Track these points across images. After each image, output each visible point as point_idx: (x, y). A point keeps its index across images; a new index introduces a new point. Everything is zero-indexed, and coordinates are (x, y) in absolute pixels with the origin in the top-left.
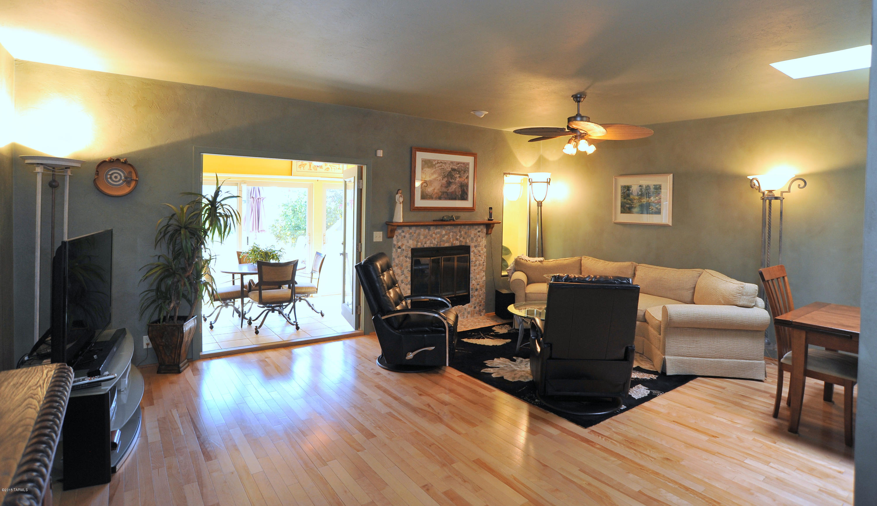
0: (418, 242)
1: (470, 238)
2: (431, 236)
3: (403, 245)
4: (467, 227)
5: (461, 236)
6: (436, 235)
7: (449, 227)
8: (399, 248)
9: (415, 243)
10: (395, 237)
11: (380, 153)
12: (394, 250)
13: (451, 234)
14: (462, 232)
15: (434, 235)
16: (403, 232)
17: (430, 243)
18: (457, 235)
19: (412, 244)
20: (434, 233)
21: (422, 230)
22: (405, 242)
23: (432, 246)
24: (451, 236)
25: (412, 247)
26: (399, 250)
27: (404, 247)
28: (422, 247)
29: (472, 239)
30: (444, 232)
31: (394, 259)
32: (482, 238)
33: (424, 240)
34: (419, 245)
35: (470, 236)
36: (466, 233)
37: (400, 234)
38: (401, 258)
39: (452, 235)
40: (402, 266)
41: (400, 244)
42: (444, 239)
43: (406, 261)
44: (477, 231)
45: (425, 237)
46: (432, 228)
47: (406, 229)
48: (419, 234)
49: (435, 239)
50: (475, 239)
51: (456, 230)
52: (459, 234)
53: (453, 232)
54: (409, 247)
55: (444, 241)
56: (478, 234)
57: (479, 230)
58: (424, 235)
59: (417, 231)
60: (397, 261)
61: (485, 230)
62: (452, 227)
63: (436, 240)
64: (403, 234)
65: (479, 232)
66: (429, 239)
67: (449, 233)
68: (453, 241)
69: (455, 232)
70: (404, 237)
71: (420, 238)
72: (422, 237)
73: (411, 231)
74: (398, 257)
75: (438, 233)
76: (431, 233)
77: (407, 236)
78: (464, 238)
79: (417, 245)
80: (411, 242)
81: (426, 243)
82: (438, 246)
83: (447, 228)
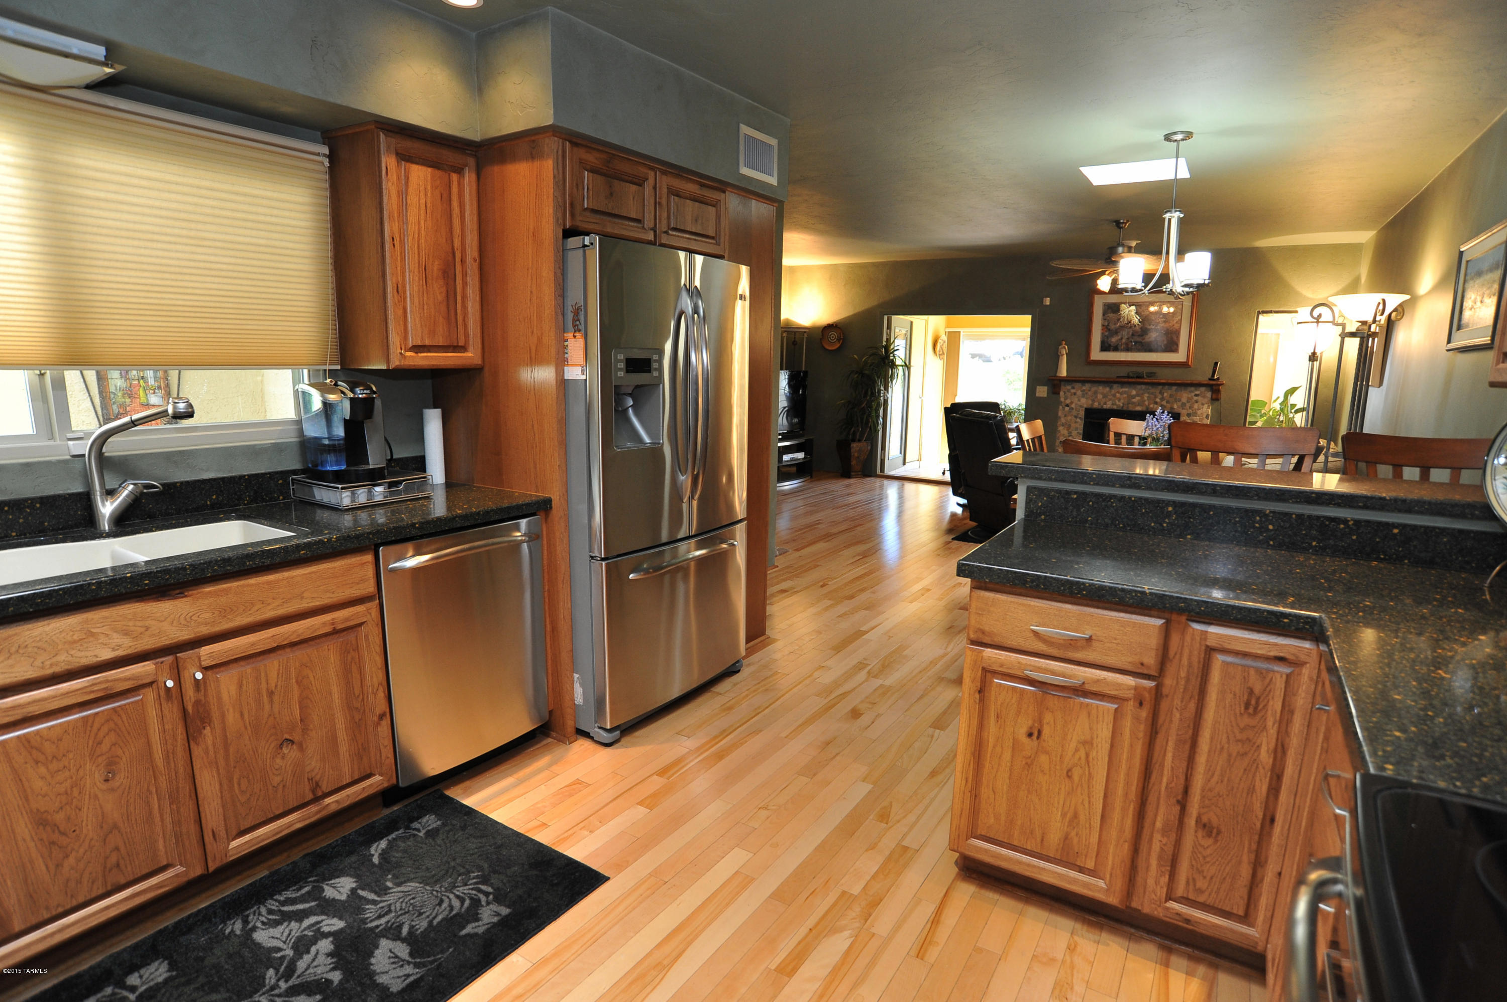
0: (1093, 401)
1: (1179, 404)
2: (1114, 395)
3: (1072, 403)
4: (1174, 388)
5: (1162, 399)
6: (1121, 394)
7: (1143, 387)
8: (1067, 405)
9: (1090, 402)
10: (1062, 393)
11: (1047, 301)
12: (1061, 407)
13: (1146, 395)
14: (1165, 394)
15: (1118, 395)
16: (1073, 388)
17: (1113, 404)
18: (1156, 397)
19: (1085, 402)
20: (1118, 392)
21: (1101, 388)
22: (1075, 400)
23: (1115, 407)
24: (1146, 398)
25: (1085, 406)
26: (1067, 409)
27: (1073, 406)
28: (1100, 407)
29: (1184, 405)
30: (1134, 392)
31: (1060, 417)
32: (1203, 404)
33: (1104, 400)
34: (1096, 405)
35: (1180, 400)
36: (1171, 396)
37: (1069, 391)
38: (1069, 418)
39: (1148, 397)
40: (1070, 426)
41: (1068, 402)
42: (1134, 400)
43: (1076, 422)
44: (1193, 394)
45: (1105, 396)
46: (1115, 386)
47: (1078, 385)
48: (1096, 393)
49: (1119, 400)
50: (1188, 405)
51: (1156, 390)
52: (1160, 396)
53: (1149, 393)
54: (1081, 406)
55: (1133, 403)
56: (1195, 398)
57: (1197, 392)
58: (1102, 394)
59: (1094, 389)
60: (1063, 420)
61: (1209, 394)
62: (1147, 387)
63: (1122, 401)
64: (1073, 391)
65: (1196, 395)
66: (1110, 400)
67: (1143, 394)
68: (1149, 405)
69: (1152, 393)
70: (1075, 394)
71: (1097, 397)
72: (1100, 396)
73: (1084, 388)
74: (1065, 416)
75: (1125, 392)
76: (1113, 392)
77: (1079, 393)
78: (1168, 402)
79: (1092, 405)
80: (1083, 400)
81: (1105, 404)
82: (1125, 408)
83: (1139, 387)
